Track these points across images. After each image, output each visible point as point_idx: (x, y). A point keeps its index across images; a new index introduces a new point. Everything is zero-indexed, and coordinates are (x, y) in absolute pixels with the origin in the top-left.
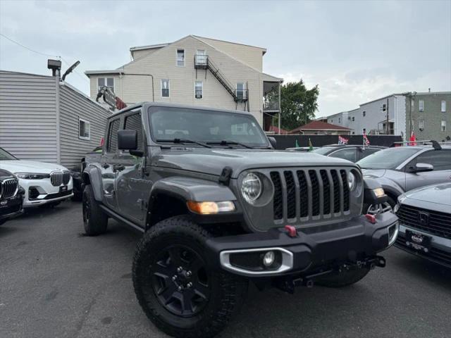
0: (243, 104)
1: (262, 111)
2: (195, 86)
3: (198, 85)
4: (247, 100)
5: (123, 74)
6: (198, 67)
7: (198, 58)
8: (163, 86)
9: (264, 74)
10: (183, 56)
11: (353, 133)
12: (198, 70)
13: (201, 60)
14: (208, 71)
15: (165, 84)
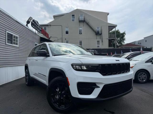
0: (100, 36)
1: (108, 38)
2: (79, 29)
3: (81, 29)
4: (101, 34)
5: (50, 25)
6: (80, 21)
7: (80, 17)
8: (66, 30)
9: (108, 23)
10: (74, 17)
11: (146, 47)
12: (80, 23)
13: (82, 18)
14: (85, 23)
15: (67, 29)
